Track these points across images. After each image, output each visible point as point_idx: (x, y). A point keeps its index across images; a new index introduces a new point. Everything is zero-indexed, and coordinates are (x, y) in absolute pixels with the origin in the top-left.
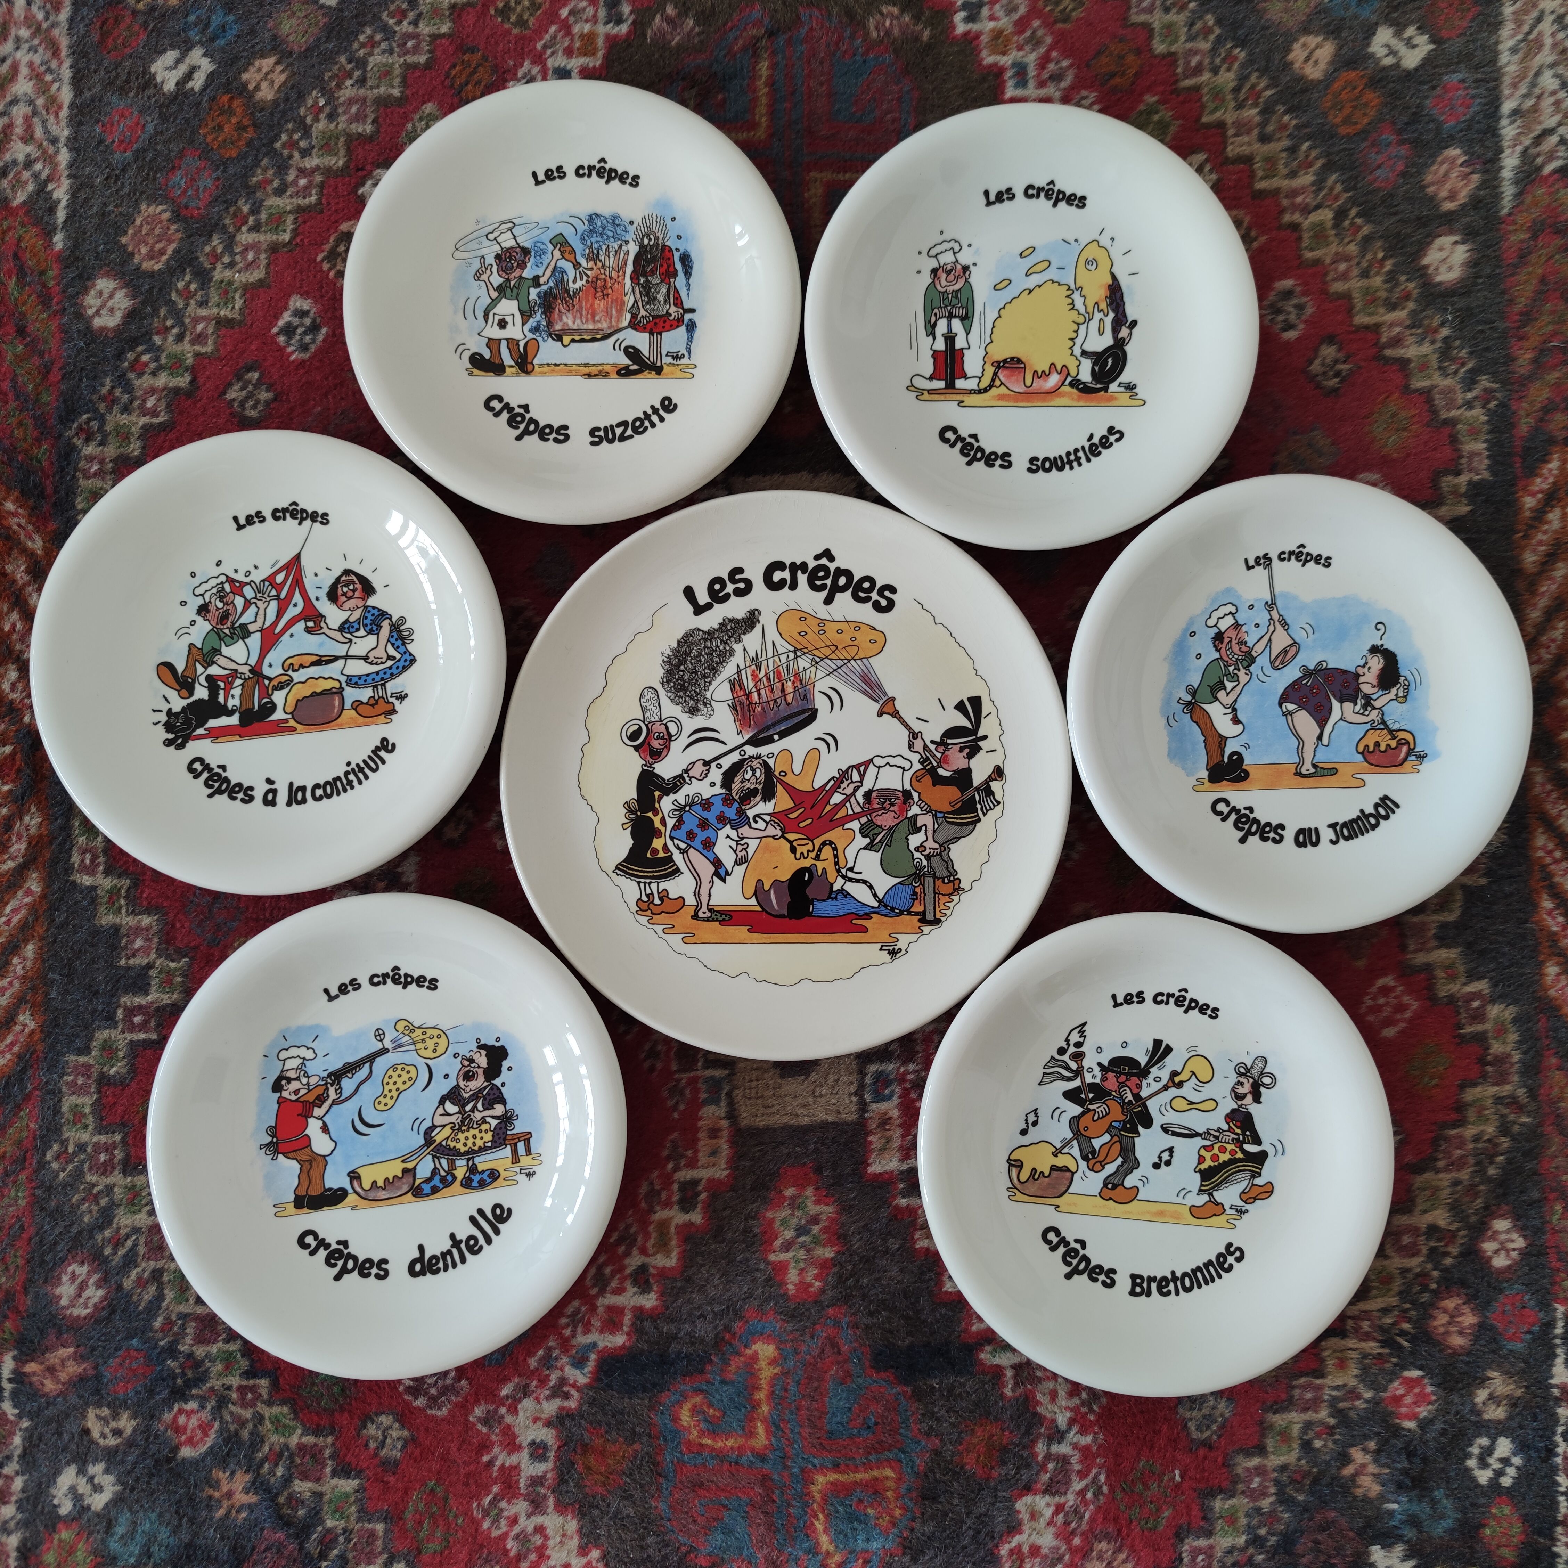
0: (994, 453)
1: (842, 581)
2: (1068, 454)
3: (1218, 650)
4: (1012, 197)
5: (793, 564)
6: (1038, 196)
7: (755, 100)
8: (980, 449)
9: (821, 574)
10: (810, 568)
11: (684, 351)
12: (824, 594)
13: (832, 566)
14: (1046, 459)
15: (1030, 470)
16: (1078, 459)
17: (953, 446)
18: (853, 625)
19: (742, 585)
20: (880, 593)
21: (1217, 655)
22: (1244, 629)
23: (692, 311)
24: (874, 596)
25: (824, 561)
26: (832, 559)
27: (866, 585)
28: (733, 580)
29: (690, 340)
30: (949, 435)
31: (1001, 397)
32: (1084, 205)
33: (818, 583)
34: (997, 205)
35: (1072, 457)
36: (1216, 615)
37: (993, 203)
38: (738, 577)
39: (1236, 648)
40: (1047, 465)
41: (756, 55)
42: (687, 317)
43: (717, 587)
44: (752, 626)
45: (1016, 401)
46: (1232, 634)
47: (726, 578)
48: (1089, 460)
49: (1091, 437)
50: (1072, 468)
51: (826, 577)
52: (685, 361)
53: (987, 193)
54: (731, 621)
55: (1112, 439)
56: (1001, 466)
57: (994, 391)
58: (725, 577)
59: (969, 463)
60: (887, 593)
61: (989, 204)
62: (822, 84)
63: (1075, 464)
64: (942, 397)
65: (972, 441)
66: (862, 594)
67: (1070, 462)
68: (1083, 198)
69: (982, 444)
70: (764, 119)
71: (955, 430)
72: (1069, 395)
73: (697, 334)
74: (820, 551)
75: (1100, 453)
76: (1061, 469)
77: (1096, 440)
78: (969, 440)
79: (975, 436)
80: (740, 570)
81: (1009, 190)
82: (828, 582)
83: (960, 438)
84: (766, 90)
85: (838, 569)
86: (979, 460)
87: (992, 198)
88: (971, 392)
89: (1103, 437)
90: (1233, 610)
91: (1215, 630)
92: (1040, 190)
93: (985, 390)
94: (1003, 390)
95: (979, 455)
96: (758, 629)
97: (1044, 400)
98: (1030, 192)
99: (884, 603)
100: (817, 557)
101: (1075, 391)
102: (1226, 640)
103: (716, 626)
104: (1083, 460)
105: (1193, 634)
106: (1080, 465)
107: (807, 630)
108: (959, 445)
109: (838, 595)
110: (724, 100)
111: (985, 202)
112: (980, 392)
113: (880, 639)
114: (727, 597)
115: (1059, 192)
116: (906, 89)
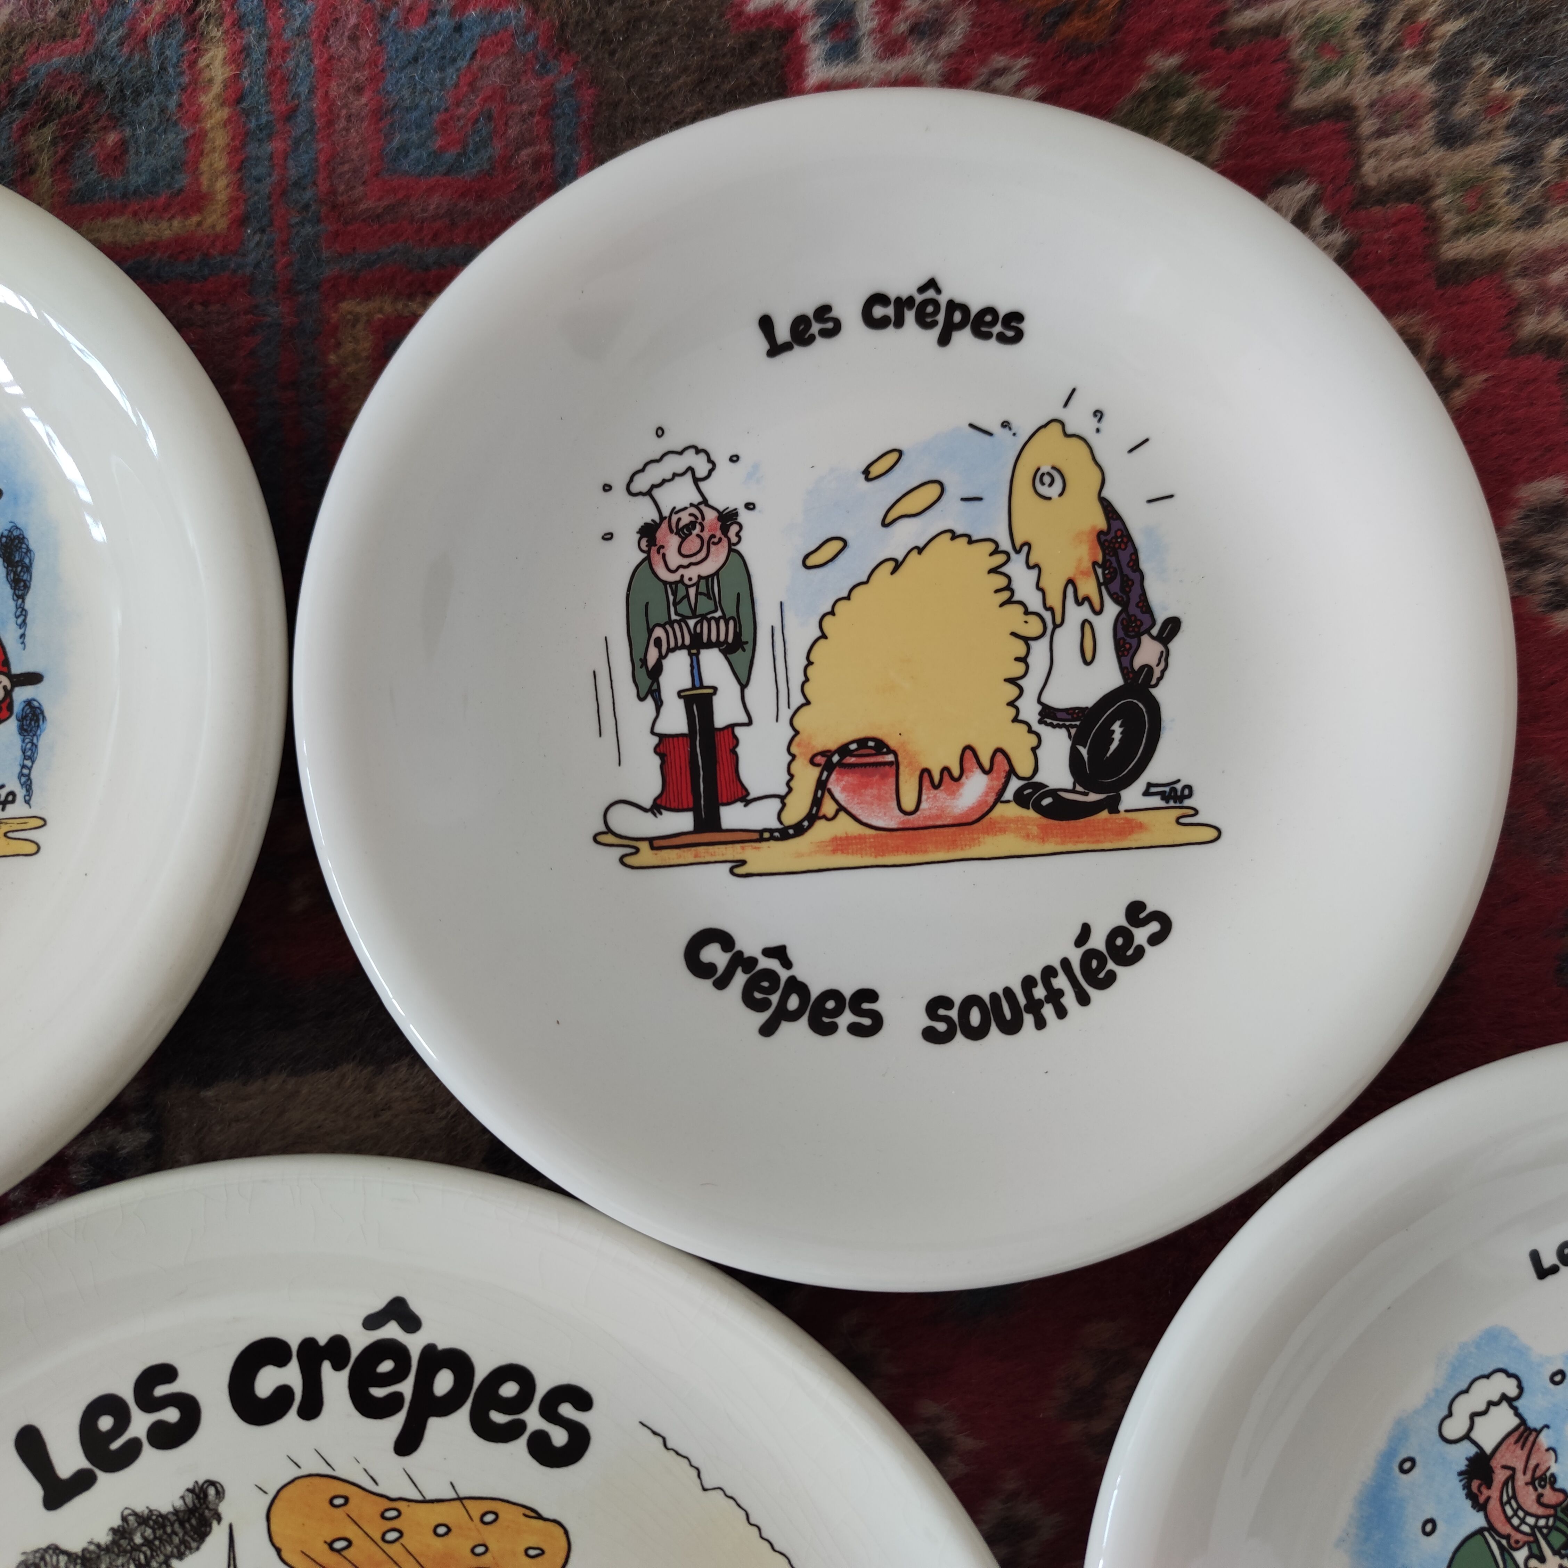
0: (833, 994)
1: (444, 1382)
2: (1028, 983)
3: (1480, 1506)
4: (834, 330)
5: (308, 1344)
6: (899, 323)
7: (199, 137)
8: (796, 986)
9: (386, 1366)
10: (355, 1351)
11: (13, 785)
12: (395, 1423)
13: (415, 1344)
14: (972, 1001)
15: (930, 1035)
16: (1055, 996)
17: (722, 983)
18: (476, 1509)
19: (171, 1415)
20: (549, 1411)
21: (1478, 1521)
22: (1545, 1440)
23: (33, 678)
24: (533, 1419)
25: (392, 1331)
26: (411, 1323)
27: (509, 1390)
28: (148, 1403)
29: (29, 754)
30: (713, 954)
31: (841, 844)
32: (1019, 336)
33: (378, 1392)
34: (798, 351)
35: (1039, 992)
36: (1465, 1406)
37: (787, 347)
38: (161, 1391)
39: (1528, 1497)
40: (975, 1017)
41: (194, 32)
42: (21, 695)
43: (105, 1423)
44: (201, 1533)
45: (881, 850)
46: (1514, 1457)
47: (129, 1396)
48: (1084, 999)
49: (1085, 932)
50: (1040, 1024)
51: (397, 1376)
52: (16, 810)
53: (766, 324)
54: (143, 1519)
55: (1141, 935)
56: (855, 1030)
57: (821, 831)
58: (127, 1394)
59: (768, 1030)
60: (566, 1410)
61: (775, 350)
62: (359, 90)
63: (1048, 1011)
64: (688, 855)
65: (773, 964)
66: (498, 1418)
67: (1034, 1007)
68: (1015, 318)
69: (800, 972)
70: (221, 183)
71: (725, 940)
72: (1019, 825)
73: (47, 737)
74: (378, 1304)
75: (1111, 978)
76: (1012, 1027)
77: (1097, 942)
78: (765, 963)
79: (779, 953)
80: (166, 1373)
81: (823, 312)
82: (406, 1388)
83: (741, 961)
84: (223, 114)
85: (429, 1351)
86: (794, 1016)
87: (783, 334)
88: (761, 836)
89: (1117, 932)
90: (1511, 1389)
91: (1468, 1450)
92: (903, 304)
93: (799, 829)
94: (844, 825)
95: (793, 1003)
96: (218, 1536)
97: (953, 844)
98: (878, 311)
99: (559, 1437)
100: (372, 1322)
101: (1031, 814)
102: (1500, 1476)
103: (104, 1538)
104: (1069, 1000)
105: (1408, 1465)
106: (1061, 1012)
107: (351, 1532)
108: (740, 979)
109: (435, 1426)
110: (123, 144)
111: (765, 346)
112: (784, 834)
113: (555, 1546)
114: (132, 1451)
115: (952, 306)
116: (563, 84)
